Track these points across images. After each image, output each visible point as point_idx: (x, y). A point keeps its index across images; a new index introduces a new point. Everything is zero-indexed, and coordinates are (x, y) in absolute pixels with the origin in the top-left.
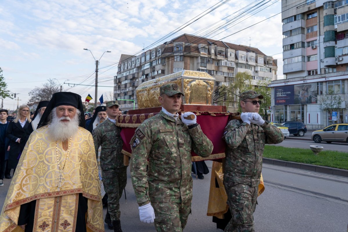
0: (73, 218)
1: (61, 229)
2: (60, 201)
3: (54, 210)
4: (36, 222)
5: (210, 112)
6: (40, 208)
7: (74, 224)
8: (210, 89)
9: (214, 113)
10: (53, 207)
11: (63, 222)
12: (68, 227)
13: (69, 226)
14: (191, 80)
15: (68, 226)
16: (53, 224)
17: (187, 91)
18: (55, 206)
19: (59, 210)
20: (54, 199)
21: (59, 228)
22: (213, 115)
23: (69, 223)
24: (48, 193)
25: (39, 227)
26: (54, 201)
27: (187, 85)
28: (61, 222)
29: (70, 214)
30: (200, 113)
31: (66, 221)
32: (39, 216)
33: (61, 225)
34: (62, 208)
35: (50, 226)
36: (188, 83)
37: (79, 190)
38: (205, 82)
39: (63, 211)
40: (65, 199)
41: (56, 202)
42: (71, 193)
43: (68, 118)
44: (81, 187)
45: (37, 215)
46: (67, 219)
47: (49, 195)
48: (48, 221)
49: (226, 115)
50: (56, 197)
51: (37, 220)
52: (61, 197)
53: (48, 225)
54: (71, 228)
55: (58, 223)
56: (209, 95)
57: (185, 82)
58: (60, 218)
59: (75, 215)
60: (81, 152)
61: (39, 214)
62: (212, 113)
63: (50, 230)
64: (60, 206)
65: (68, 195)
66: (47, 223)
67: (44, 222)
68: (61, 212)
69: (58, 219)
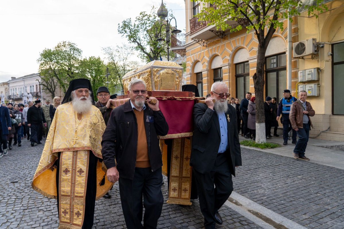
0: (86, 168)
1: (78, 175)
2: (76, 155)
3: (73, 161)
4: (61, 168)
5: (175, 98)
6: (63, 158)
7: (86, 172)
8: (177, 77)
9: (180, 98)
10: (72, 159)
11: (79, 170)
12: (82, 174)
13: (84, 173)
14: (160, 69)
15: (82, 172)
16: (72, 171)
17: (156, 79)
18: (73, 158)
19: (76, 161)
20: (72, 152)
21: (77, 174)
22: (179, 100)
23: (83, 171)
24: (67, 148)
25: (63, 171)
26: (72, 154)
27: (156, 74)
28: (78, 170)
29: (84, 165)
30: (166, 98)
31: (81, 169)
32: (63, 164)
33: (78, 171)
34: (78, 160)
35: (71, 172)
36: (157, 72)
37: (88, 148)
38: (173, 70)
39: (79, 162)
40: (79, 154)
41: (73, 155)
42: (84, 149)
43: (86, 97)
44: (90, 146)
45: (61, 163)
46: (81, 168)
47: (68, 149)
48: (69, 168)
49: (191, 99)
50: (74, 151)
51: (61, 166)
52: (77, 151)
53: (69, 171)
54: (85, 174)
55: (75, 170)
56: (177, 82)
57: (154, 71)
58: (77, 167)
59: (87, 165)
60: (91, 122)
61: (63, 162)
62: (178, 98)
63: (70, 174)
64: (76, 158)
65: (80, 150)
66: (68, 169)
67: (67, 168)
68: (78, 163)
69: (76, 167)
